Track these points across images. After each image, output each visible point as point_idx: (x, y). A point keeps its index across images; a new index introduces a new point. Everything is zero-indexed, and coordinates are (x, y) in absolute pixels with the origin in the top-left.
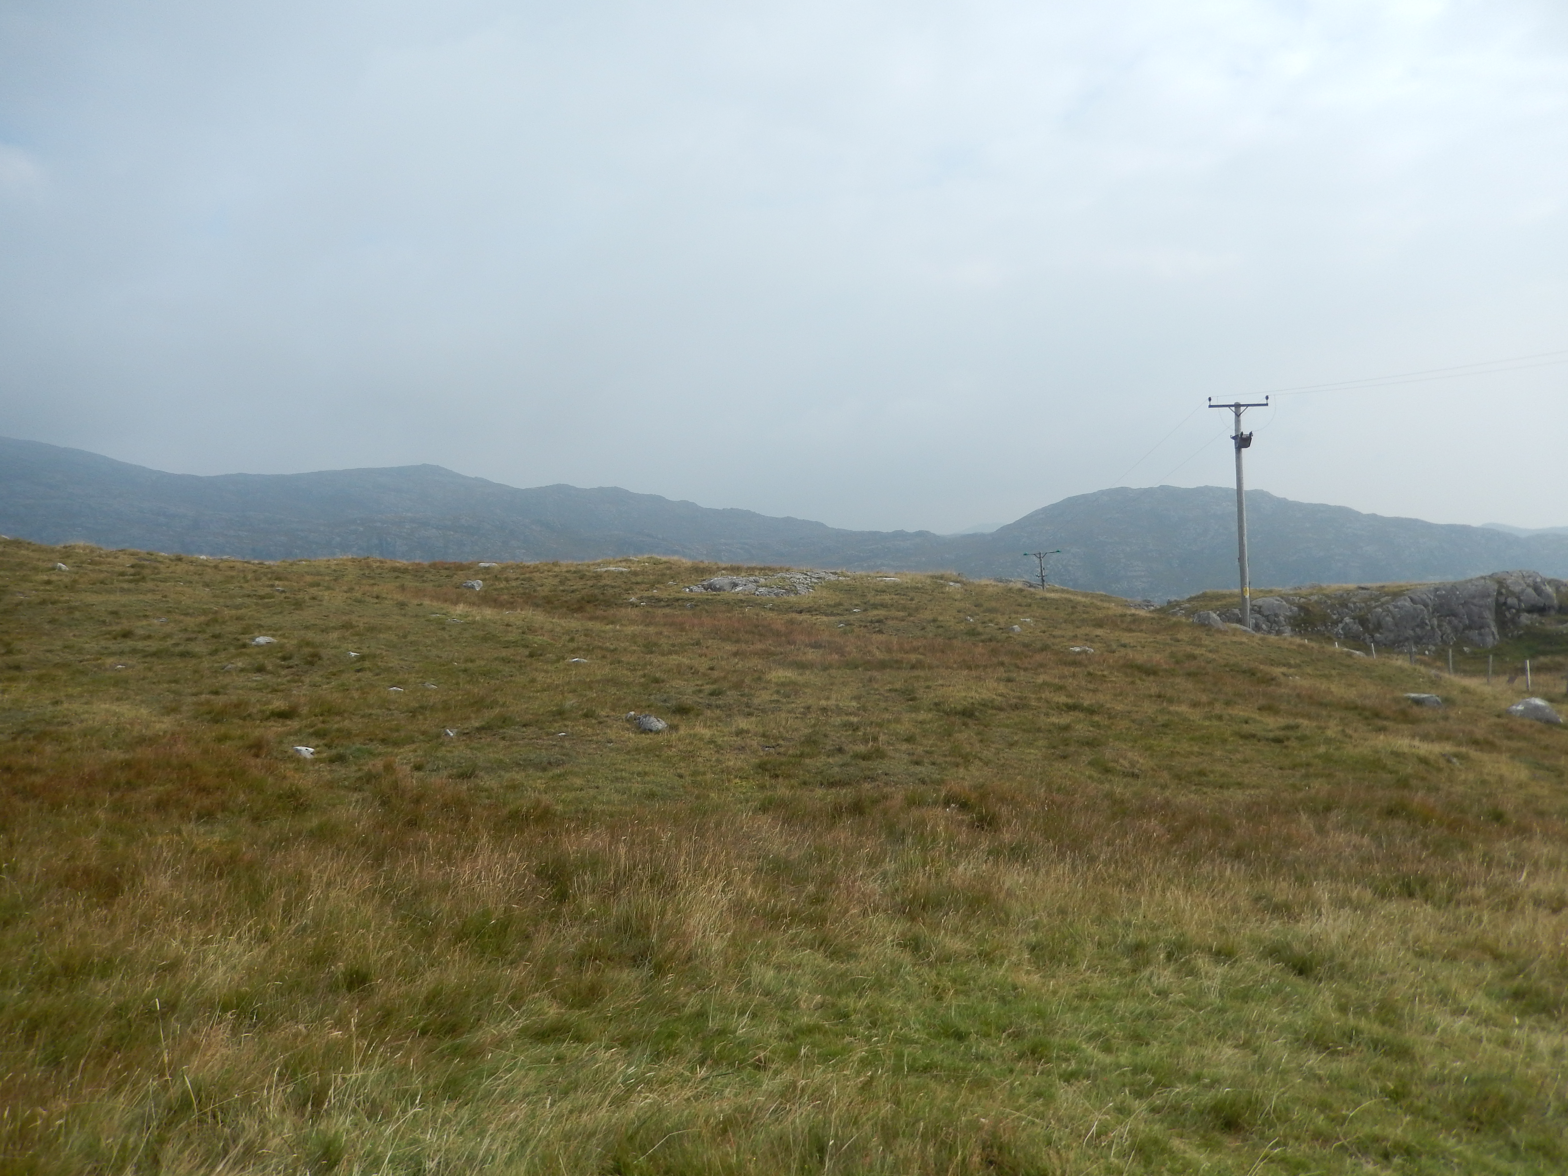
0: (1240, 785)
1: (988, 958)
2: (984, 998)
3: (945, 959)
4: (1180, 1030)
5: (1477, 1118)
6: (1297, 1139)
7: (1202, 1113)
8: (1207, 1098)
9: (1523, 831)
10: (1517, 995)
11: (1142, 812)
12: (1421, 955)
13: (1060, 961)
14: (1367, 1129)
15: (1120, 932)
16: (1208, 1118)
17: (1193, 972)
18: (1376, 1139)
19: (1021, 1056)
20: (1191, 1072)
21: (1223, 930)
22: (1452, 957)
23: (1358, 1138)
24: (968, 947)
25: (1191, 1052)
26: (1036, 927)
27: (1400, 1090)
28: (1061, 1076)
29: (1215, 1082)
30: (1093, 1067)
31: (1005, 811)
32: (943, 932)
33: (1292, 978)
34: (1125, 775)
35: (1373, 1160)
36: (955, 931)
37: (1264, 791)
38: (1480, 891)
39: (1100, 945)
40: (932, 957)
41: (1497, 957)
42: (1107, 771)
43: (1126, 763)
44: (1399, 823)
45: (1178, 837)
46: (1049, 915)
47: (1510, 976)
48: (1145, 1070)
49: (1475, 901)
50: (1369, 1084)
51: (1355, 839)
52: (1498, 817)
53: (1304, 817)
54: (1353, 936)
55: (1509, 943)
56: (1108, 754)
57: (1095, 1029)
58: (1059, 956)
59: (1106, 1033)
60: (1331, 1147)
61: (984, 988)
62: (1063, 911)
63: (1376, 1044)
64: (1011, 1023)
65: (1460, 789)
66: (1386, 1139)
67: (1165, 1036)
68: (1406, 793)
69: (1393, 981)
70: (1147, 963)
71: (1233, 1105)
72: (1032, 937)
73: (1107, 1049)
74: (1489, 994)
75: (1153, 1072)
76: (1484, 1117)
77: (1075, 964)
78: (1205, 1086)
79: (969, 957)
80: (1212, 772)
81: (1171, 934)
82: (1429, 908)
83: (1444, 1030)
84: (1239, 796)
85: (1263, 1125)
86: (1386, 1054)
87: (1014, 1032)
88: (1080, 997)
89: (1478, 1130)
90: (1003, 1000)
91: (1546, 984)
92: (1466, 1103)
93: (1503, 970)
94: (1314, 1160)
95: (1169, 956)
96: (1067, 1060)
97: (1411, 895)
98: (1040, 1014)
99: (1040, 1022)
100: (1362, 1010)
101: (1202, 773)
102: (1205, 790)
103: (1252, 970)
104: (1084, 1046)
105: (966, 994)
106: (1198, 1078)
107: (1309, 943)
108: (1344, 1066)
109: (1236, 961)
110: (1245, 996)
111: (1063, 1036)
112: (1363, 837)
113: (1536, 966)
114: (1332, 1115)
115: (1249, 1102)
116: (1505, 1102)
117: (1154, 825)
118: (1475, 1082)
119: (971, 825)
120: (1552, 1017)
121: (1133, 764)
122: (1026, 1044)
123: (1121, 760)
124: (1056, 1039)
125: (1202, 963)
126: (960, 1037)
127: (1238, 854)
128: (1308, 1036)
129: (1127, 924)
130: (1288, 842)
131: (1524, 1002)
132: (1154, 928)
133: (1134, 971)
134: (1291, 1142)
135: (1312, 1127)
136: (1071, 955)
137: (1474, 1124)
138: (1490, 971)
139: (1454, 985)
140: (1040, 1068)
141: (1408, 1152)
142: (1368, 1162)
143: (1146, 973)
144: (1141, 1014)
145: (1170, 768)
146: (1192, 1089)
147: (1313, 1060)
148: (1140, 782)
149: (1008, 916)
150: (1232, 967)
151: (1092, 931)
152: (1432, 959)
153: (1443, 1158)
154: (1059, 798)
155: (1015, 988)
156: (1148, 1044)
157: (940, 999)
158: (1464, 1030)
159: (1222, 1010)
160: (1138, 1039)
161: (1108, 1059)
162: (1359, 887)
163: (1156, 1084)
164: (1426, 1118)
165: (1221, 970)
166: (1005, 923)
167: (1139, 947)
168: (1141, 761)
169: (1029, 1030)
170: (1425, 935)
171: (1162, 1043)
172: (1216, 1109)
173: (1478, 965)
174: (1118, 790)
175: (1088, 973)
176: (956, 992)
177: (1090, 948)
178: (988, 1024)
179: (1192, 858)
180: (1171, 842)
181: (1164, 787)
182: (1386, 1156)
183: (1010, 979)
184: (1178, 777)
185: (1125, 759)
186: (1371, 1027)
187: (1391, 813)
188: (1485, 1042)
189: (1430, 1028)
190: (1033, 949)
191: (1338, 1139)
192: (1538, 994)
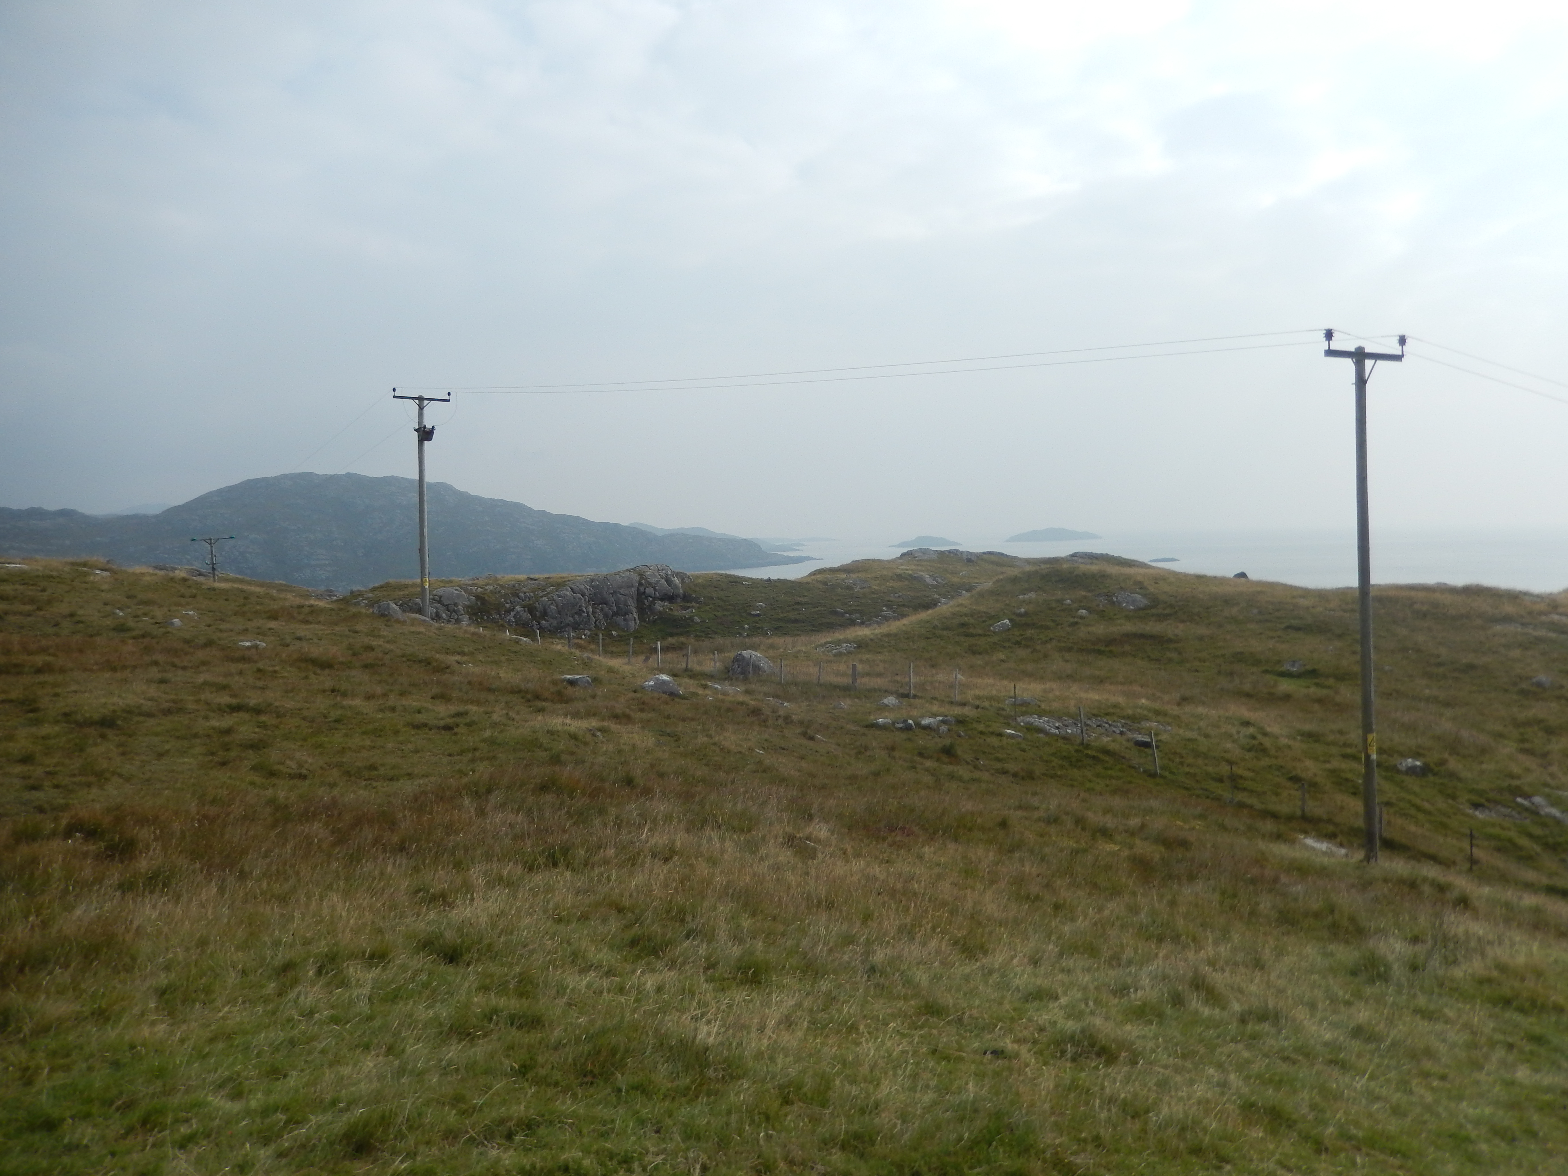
0: (410, 775)
1: (102, 1016)
2: (90, 1069)
3: (42, 1030)
4: (323, 1052)
5: (591, 1071)
6: (428, 1143)
7: (332, 1144)
8: (340, 1124)
9: (647, 792)
10: (634, 943)
11: (307, 816)
12: (560, 920)
13: (194, 1001)
14: (494, 1114)
15: (269, 953)
16: (338, 1147)
17: (344, 983)
18: (502, 1122)
19: (130, 1130)
20: (328, 1098)
21: (380, 931)
22: (584, 918)
23: (486, 1125)
24: (78, 1008)
25: (329, 1076)
26: (167, 968)
27: (528, 1063)
28: (174, 1144)
29: (351, 1104)
30: (217, 1122)
31: (144, 834)
32: (43, 997)
33: (443, 968)
34: (292, 777)
35: (498, 1144)
36: (61, 992)
37: (433, 779)
38: (611, 852)
39: (244, 972)
40: (26, 1030)
41: (620, 910)
42: (272, 774)
43: (293, 765)
44: (549, 798)
45: (341, 838)
46: (187, 949)
47: (628, 926)
48: (276, 1111)
49: (606, 862)
50: (501, 1063)
51: (511, 817)
52: (629, 782)
53: (467, 801)
54: (502, 913)
55: (631, 896)
56: (273, 756)
57: (227, 1073)
58: (194, 995)
59: (239, 1075)
60: (459, 1143)
61: (92, 1055)
62: (203, 943)
63: (512, 1019)
64: (121, 1093)
65: (601, 759)
66: (510, 1119)
67: (306, 1062)
68: (557, 768)
69: (532, 952)
70: (295, 982)
71: (365, 1125)
72: (163, 979)
73: (237, 1095)
74: (611, 947)
75: (286, 1109)
76: (596, 1071)
77: (212, 1002)
78: (341, 1111)
79: (79, 1019)
80: (383, 765)
81: (322, 947)
82: (568, 874)
83: (573, 990)
84: (408, 787)
85: (396, 1138)
86: (520, 1027)
87: (124, 1103)
88: (212, 1040)
89: (592, 1083)
90: (116, 1065)
91: (656, 928)
92: (583, 1060)
93: (624, 922)
94: (443, 1161)
95: (319, 972)
96: (187, 1121)
97: (555, 865)
98: (160, 1073)
99: (159, 1083)
100: (503, 989)
101: (373, 767)
102: (375, 784)
103: (403, 968)
104: (210, 1098)
105: (67, 1068)
106: (334, 1103)
107: (460, 929)
108: (480, 1051)
109: (389, 962)
110: (394, 997)
111: (187, 1092)
112: (517, 815)
113: (649, 913)
114: (464, 1107)
115: (383, 1118)
116: (614, 1052)
117: (317, 829)
118: (590, 1038)
119: (97, 857)
120: (658, 957)
121: (300, 766)
122: (135, 1116)
123: (288, 762)
124: (176, 1100)
125: (354, 970)
126: (50, 1125)
127: (402, 848)
128: (451, 1028)
129: (277, 944)
130: (450, 829)
131: (639, 947)
132: (306, 943)
133: (280, 995)
134: (422, 1148)
135: (443, 1127)
136: (208, 991)
137: (588, 1079)
138: (614, 925)
139: (584, 944)
140: (151, 1140)
141: (529, 1126)
142: (493, 1147)
143: (292, 995)
144: (282, 1043)
145: (339, 765)
146: (329, 1116)
147: (453, 1051)
148: (307, 782)
149: (134, 959)
150: (384, 968)
151: (235, 958)
152: (569, 922)
153: (559, 1122)
154: (213, 811)
155: (132, 1047)
156: (285, 1076)
157: (29, 1083)
158: (589, 986)
159: (370, 1018)
160: (276, 1073)
161: (236, 1107)
162: (511, 864)
163: (287, 1122)
164: (549, 1085)
165: (371, 975)
166: (129, 969)
167: (288, 967)
168: (310, 760)
169: (144, 1096)
170: (563, 900)
171: (302, 1070)
172: (347, 1136)
173: (604, 921)
174: (282, 795)
175: (226, 1009)
176: (52, 1070)
177: (232, 978)
178: (90, 1101)
179: (354, 859)
180: (334, 845)
181: (332, 786)
182: (509, 1137)
183: (127, 1038)
184: (348, 773)
185: (292, 759)
186: (510, 1004)
187: (543, 788)
188: (605, 994)
189: (561, 990)
190: (164, 992)
191: (467, 1132)
192: (649, 939)
